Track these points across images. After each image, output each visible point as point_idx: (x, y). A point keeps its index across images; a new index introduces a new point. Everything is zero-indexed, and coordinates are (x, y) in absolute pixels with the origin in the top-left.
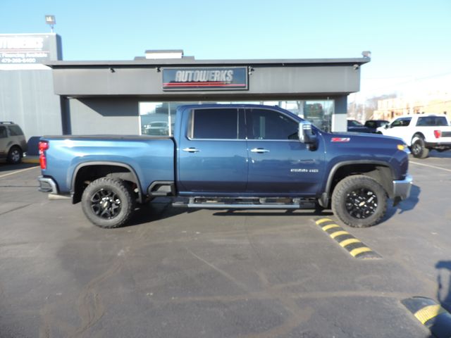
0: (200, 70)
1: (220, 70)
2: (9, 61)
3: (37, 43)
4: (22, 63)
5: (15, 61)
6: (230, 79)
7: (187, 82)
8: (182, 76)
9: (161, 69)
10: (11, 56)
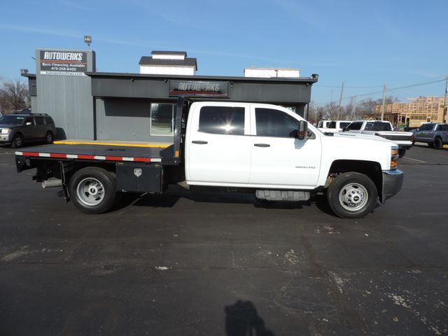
2: (57, 69)
3: (78, 57)
4: (66, 71)
5: (61, 69)
6: (217, 90)
7: (187, 90)
8: (183, 86)
9: (169, 81)
10: (58, 65)
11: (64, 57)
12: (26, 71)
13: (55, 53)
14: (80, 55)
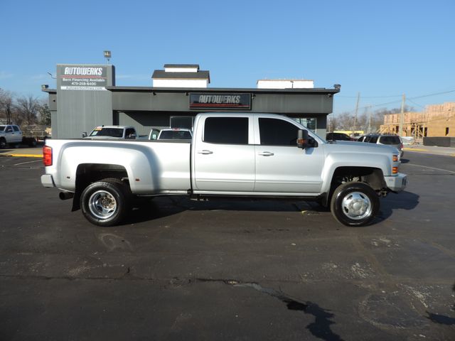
0: (216, 95)
1: (231, 95)
2: (77, 84)
3: (98, 71)
4: (86, 85)
5: (81, 84)
6: (238, 101)
7: (207, 103)
8: (204, 99)
9: (189, 94)
10: (79, 80)
11: (84, 71)
12: (47, 86)
13: (75, 68)
14: (100, 69)
